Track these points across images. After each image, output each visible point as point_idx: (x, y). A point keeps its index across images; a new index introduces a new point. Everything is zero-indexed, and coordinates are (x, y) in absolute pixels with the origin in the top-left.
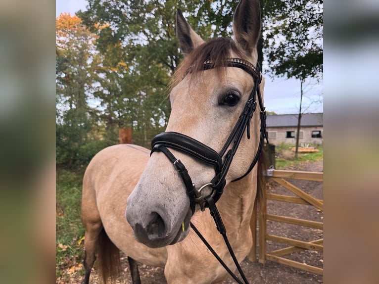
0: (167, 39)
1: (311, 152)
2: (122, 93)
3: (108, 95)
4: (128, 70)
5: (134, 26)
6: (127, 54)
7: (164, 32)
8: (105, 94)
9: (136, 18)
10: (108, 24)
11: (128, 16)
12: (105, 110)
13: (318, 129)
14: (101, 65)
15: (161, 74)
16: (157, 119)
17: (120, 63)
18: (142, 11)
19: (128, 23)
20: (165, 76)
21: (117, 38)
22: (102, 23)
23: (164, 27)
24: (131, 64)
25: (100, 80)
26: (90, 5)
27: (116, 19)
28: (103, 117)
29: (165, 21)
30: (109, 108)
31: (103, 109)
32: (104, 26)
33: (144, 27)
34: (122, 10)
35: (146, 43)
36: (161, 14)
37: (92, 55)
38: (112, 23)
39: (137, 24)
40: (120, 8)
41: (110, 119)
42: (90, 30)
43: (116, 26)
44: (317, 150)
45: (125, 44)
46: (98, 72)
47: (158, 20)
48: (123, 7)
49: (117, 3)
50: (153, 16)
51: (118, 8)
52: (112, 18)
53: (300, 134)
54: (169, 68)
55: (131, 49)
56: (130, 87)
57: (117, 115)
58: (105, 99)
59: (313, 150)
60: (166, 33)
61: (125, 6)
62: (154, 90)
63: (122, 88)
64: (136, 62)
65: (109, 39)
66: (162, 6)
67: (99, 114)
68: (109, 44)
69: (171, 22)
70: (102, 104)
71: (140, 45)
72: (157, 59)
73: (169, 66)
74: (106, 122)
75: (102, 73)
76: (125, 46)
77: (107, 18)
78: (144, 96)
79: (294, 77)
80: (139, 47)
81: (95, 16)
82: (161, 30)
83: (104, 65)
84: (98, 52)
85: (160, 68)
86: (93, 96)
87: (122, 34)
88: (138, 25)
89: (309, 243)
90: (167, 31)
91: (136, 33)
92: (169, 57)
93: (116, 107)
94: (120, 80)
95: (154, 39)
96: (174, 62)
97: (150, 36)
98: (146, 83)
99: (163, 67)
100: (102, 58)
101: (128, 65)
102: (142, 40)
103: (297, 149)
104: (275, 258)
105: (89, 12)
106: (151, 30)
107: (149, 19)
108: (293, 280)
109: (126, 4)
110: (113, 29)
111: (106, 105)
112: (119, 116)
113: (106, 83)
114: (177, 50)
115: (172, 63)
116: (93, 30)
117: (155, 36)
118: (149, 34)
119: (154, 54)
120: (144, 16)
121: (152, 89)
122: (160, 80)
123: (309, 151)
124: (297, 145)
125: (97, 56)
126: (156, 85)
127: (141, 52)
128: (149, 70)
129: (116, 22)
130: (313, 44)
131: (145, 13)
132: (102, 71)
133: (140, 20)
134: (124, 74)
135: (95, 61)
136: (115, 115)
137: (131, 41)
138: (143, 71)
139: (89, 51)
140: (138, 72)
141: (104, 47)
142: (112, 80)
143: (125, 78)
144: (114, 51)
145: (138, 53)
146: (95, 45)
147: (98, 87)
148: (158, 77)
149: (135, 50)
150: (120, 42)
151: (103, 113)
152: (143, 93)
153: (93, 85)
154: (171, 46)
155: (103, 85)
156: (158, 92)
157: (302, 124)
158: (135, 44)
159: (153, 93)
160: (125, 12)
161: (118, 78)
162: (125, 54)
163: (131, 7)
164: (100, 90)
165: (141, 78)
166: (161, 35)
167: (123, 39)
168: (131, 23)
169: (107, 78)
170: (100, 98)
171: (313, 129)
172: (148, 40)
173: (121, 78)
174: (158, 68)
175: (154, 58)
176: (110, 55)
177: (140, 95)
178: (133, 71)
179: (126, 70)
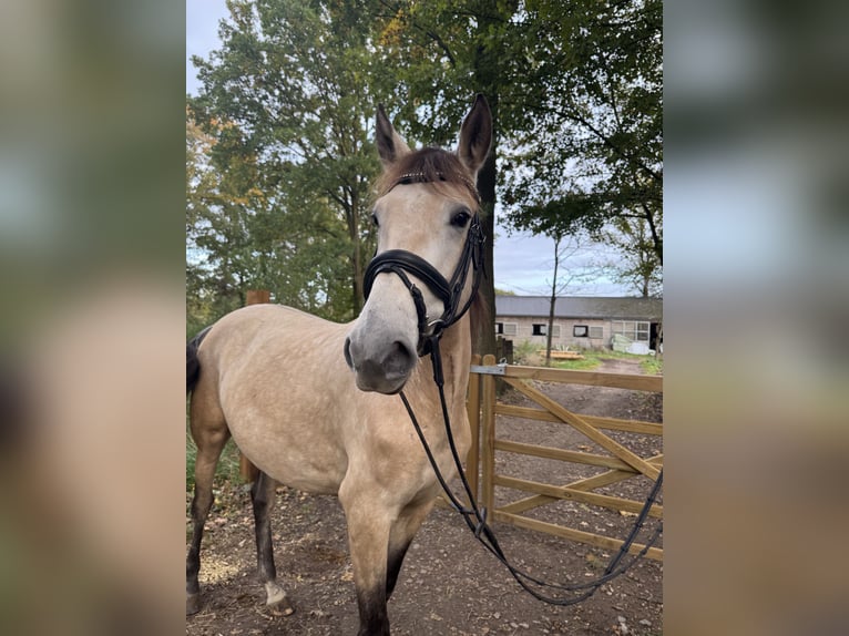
0: (339, 157)
1: (572, 359)
2: (250, 243)
3: (224, 244)
4: (265, 204)
5: (282, 130)
6: (266, 176)
7: (333, 147)
8: (218, 242)
9: (287, 118)
10: (235, 123)
11: (274, 113)
12: (216, 271)
13: (584, 323)
14: (217, 192)
15: (326, 215)
16: (312, 291)
17: (250, 191)
18: (299, 109)
19: (273, 125)
20: (332, 218)
21: (251, 148)
22: (225, 120)
23: (335, 138)
24: (272, 194)
25: (211, 217)
26: (207, 89)
27: (252, 116)
28: (210, 283)
29: (338, 128)
30: (223, 267)
31: (211, 268)
32: (229, 125)
33: (299, 133)
34: (264, 102)
35: (301, 160)
36: (332, 116)
37: (200, 172)
38: (244, 121)
39: (288, 128)
40: (261, 99)
41: (224, 287)
42: (203, 130)
43: (252, 129)
44: (582, 356)
45: (263, 159)
46: (209, 203)
47: (326, 125)
48: (265, 98)
49: (256, 90)
50: (316, 119)
51: (257, 100)
52: (245, 115)
53: (554, 329)
54: (341, 206)
55: (275, 169)
56: (267, 231)
57: (239, 280)
58: (218, 251)
59: (575, 356)
60: (337, 148)
61: (270, 97)
62: (311, 241)
63: (251, 232)
64: (282, 191)
65: (235, 148)
66: (333, 103)
67: (203, 278)
68: (236, 155)
69: (347, 131)
70: (211, 259)
71: (290, 162)
72: (319, 189)
73: (340, 202)
74: (215, 292)
75: (217, 204)
76: (263, 162)
77: (236, 112)
78: (290, 251)
79: (543, 233)
80: (288, 167)
81: (214, 107)
82: (329, 142)
83: (221, 191)
84: (211, 168)
85: (324, 204)
86: (194, 245)
87: (260, 141)
88: (289, 130)
89: (563, 488)
90: (339, 145)
91: (285, 143)
92: (341, 188)
93: (237, 267)
94: (248, 219)
95: (316, 156)
96: (349, 197)
97: (310, 149)
98: (297, 228)
99: (330, 203)
100: (219, 179)
101: (266, 195)
102: (295, 155)
103: (549, 353)
104: (507, 517)
105: (203, 99)
106: (311, 140)
107: (310, 122)
108: (537, 554)
109: (272, 93)
110: (246, 132)
111: (218, 262)
112: (242, 283)
113: (222, 222)
114: (355, 178)
115: (346, 199)
116: (207, 129)
117: (318, 151)
118: (307, 146)
119: (315, 179)
120: (303, 116)
121: (307, 238)
122: (322, 224)
123: (569, 356)
124: (549, 348)
125: (210, 175)
126: (315, 233)
127: (291, 175)
128: (304, 205)
129: (251, 122)
130: (572, 184)
131: (303, 111)
132: (217, 201)
133: (296, 123)
134: (256, 209)
135: (204, 182)
136: (234, 281)
137: (275, 155)
138: (293, 206)
139: (196, 165)
140: (284, 208)
141: (226, 158)
142: (235, 218)
143: (259, 216)
144: (242, 168)
145: (285, 174)
146: (209, 155)
147: (207, 229)
148: (321, 218)
149: (281, 171)
150: (256, 154)
151: (212, 275)
152: (289, 244)
153: (197, 225)
154: (347, 169)
155: (216, 226)
156: (317, 243)
157: (556, 314)
158: (283, 161)
159: (307, 245)
160: (269, 106)
161: (245, 214)
162: (262, 175)
163: (280, 100)
164: (210, 234)
165: (290, 219)
166: (330, 150)
167: (261, 149)
168: (278, 125)
169: (226, 214)
170: (209, 248)
171: (577, 323)
172: (306, 156)
173: (250, 216)
174: (320, 204)
175: (314, 186)
176: (235, 175)
177: (284, 247)
178: (274, 205)
179: (262, 203)
